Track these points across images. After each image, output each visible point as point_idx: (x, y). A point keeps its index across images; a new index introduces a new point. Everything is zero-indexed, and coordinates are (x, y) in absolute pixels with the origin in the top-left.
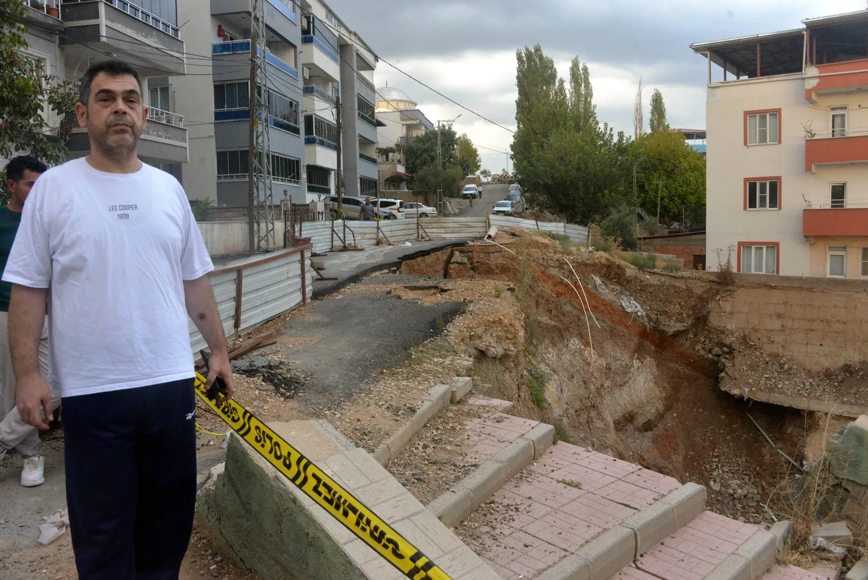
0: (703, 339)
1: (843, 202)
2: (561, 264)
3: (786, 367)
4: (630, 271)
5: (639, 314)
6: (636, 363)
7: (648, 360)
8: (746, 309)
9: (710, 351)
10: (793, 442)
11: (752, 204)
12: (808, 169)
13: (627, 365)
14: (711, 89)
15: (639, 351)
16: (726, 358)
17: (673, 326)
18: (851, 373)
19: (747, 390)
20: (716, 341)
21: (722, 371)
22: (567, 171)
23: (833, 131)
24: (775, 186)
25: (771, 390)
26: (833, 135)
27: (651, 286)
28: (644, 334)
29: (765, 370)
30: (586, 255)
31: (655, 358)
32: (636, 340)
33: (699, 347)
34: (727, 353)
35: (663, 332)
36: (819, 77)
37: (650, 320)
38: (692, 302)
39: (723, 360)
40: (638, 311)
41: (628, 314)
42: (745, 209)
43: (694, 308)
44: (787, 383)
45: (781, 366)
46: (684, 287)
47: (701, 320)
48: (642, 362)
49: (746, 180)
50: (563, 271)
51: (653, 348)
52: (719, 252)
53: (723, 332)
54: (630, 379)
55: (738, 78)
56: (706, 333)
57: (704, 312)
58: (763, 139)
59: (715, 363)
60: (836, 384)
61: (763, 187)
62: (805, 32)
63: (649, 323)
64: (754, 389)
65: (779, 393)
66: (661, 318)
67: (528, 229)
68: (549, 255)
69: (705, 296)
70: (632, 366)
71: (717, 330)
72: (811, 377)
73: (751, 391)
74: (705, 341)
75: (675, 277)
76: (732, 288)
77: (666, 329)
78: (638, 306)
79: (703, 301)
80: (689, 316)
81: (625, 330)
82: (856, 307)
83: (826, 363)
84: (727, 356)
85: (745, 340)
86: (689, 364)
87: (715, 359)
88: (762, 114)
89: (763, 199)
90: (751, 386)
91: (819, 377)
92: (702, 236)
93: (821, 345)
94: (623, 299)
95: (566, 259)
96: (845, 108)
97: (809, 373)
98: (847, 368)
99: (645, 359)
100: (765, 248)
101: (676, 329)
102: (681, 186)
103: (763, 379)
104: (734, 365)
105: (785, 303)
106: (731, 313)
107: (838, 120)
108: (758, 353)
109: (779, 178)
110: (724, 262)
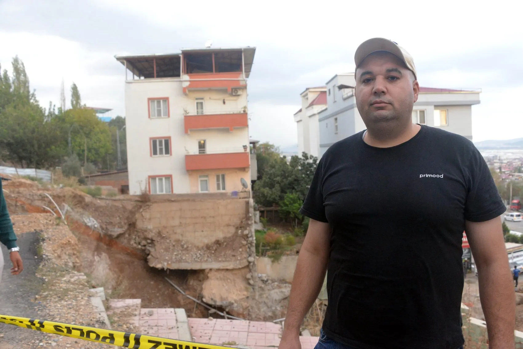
0: (134, 237)
1: (204, 150)
2: (42, 197)
3: (185, 246)
4: (88, 199)
5: (96, 226)
6: (97, 258)
7: (104, 255)
8: (158, 215)
9: (139, 244)
10: (195, 289)
11: (155, 153)
12: (186, 132)
13: (91, 260)
14: (128, 84)
15: (98, 250)
16: (149, 247)
17: (116, 231)
18: (220, 244)
19: (165, 264)
20: (142, 237)
21: (148, 255)
22: (24, 133)
23: (197, 111)
24: (167, 141)
25: (180, 261)
26: (197, 114)
27: (101, 207)
28: (99, 239)
29: (173, 251)
30: (59, 190)
31: (108, 253)
32: (95, 243)
33: (132, 242)
34: (149, 243)
35: (110, 236)
36: (190, 81)
37: (103, 229)
38: (126, 214)
39: (148, 248)
40: (95, 224)
41: (88, 227)
42: (151, 156)
43: (128, 218)
44: (187, 255)
45: (182, 246)
46: (121, 206)
47: (132, 225)
48: (100, 257)
49: (151, 139)
50: (44, 202)
51: (105, 247)
52: (140, 182)
53: (146, 231)
54: (94, 269)
55: (140, 78)
56: (136, 233)
57: (134, 220)
58: (159, 114)
59: (144, 251)
60: (213, 252)
61: (161, 142)
62: (181, 56)
63: (102, 231)
64: (170, 262)
65: (184, 262)
66: (109, 227)
67: (11, 174)
68: (34, 191)
69: (133, 210)
70: (95, 261)
71: (142, 230)
72: (199, 250)
73: (168, 264)
74: (135, 238)
75: (115, 200)
76: (148, 203)
77: (112, 233)
78: (95, 221)
79: (133, 213)
80: (125, 224)
81: (87, 238)
82: (218, 208)
83: (206, 241)
84: (150, 245)
85: (159, 234)
86: (128, 254)
87: (143, 248)
88: (158, 100)
89: (161, 150)
90: (167, 261)
91: (203, 249)
92: (125, 173)
93: (202, 231)
94: (85, 218)
95: (47, 194)
96: (202, 99)
97: (198, 248)
98: (218, 242)
99: (101, 254)
100: (164, 179)
101: (118, 233)
102: (95, 143)
103: (174, 255)
104: (155, 250)
105: (181, 210)
106: (150, 219)
107: (200, 105)
108: (168, 241)
109: (170, 138)
110: (143, 188)
